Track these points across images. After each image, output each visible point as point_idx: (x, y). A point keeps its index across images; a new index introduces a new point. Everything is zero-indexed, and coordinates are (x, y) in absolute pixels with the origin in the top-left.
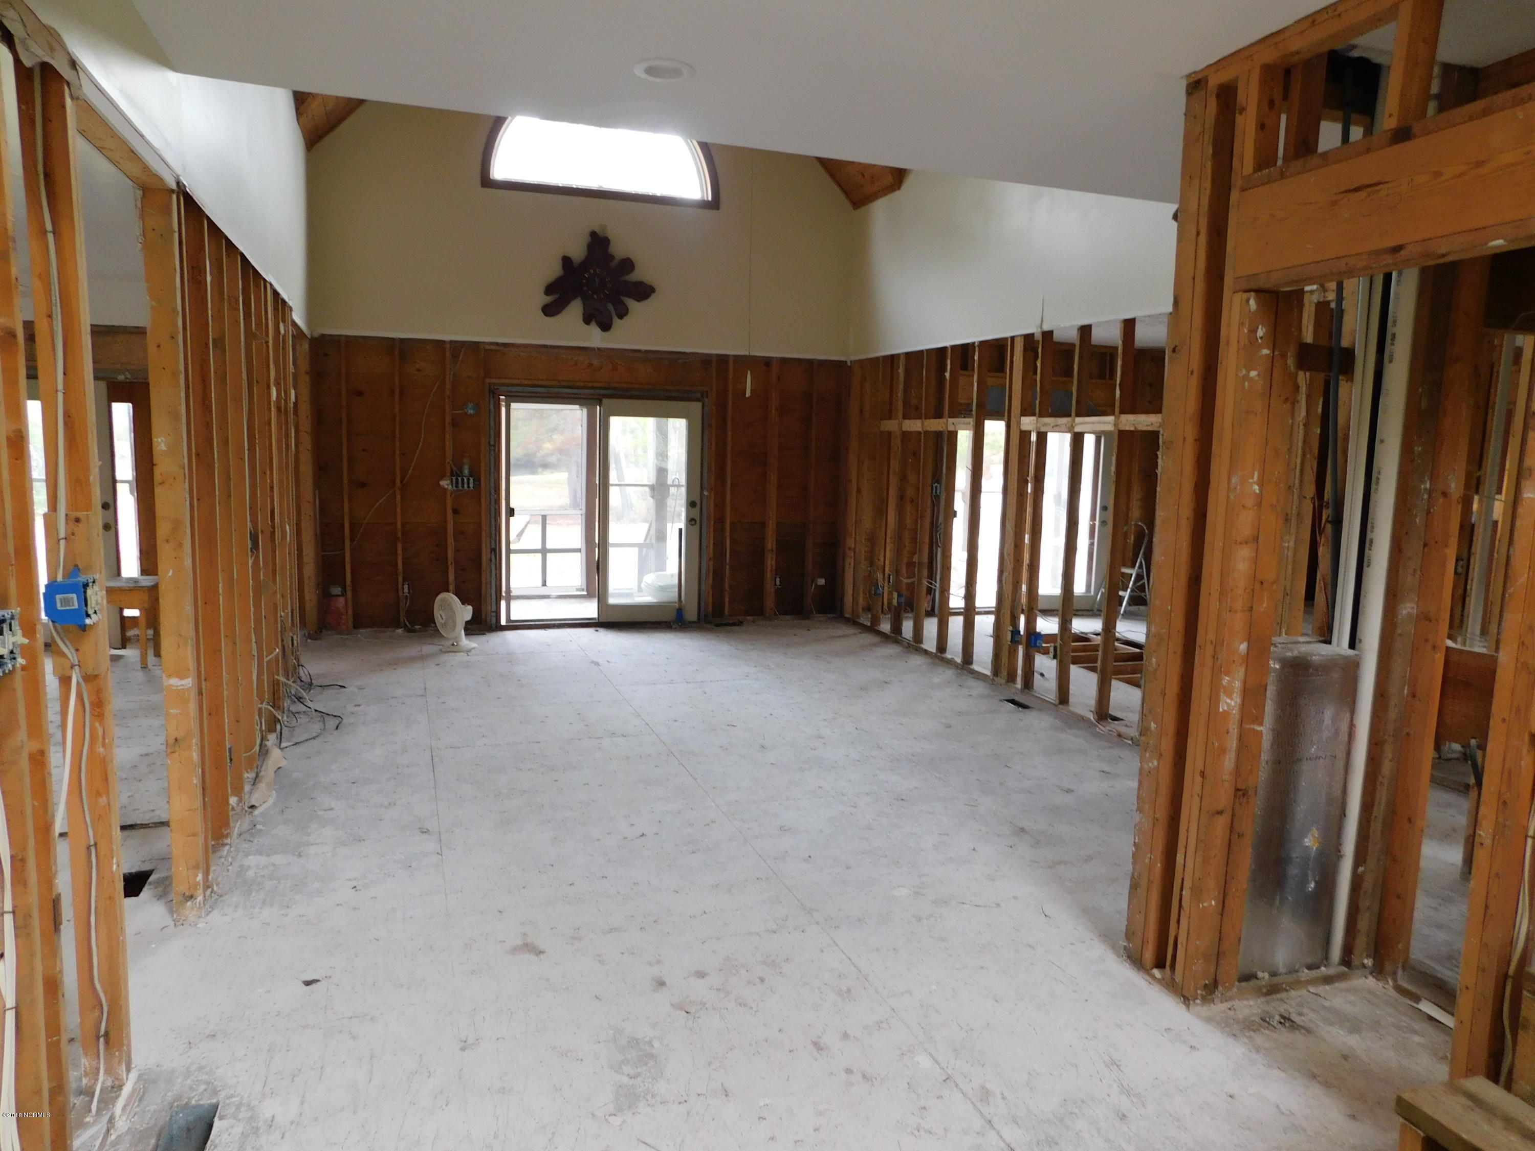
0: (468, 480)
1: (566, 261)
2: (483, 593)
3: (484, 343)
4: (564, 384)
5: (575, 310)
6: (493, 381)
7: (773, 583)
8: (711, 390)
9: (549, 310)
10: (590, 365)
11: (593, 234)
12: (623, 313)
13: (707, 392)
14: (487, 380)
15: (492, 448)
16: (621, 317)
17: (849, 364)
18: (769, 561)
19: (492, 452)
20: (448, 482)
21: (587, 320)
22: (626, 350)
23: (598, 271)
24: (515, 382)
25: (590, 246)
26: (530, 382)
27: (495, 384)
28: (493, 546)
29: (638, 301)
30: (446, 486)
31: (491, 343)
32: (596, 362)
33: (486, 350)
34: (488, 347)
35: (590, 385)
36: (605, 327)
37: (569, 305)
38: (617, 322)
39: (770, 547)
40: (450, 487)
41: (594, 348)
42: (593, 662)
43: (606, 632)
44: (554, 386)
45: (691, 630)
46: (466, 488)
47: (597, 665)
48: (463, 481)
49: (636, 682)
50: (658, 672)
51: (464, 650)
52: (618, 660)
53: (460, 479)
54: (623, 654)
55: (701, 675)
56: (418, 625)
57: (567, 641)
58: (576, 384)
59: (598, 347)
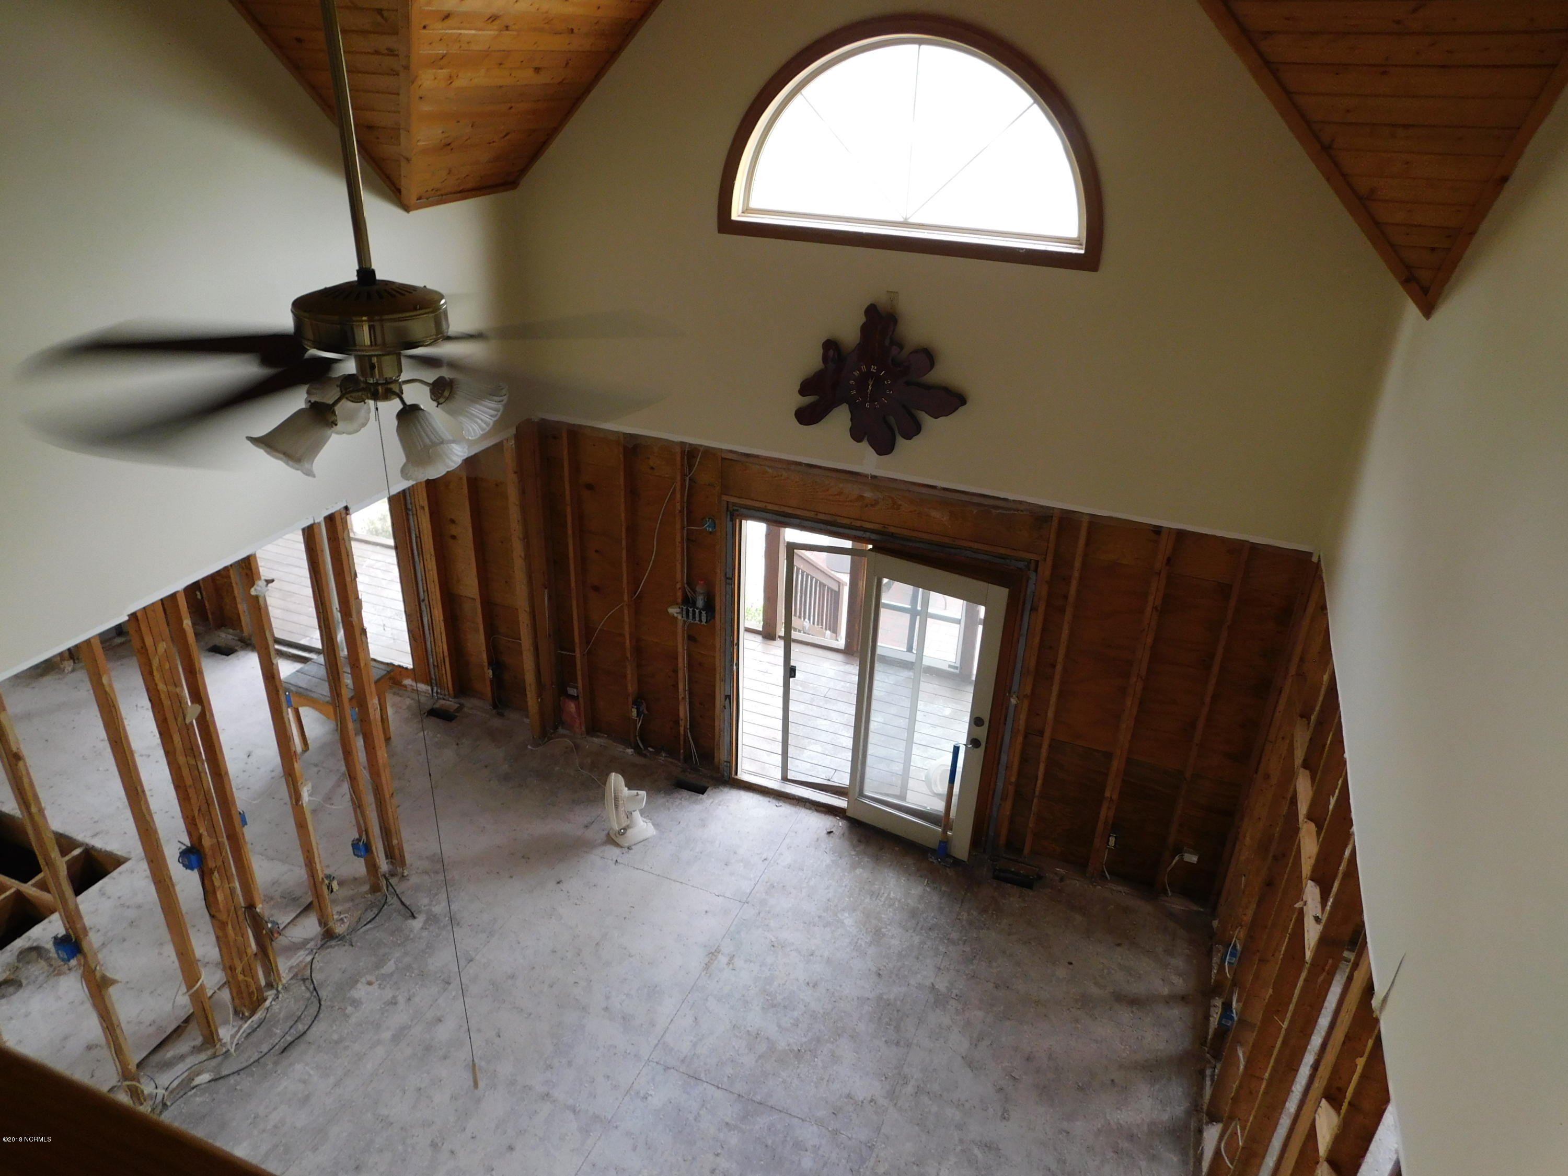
0: (700, 613)
1: (831, 346)
3: (723, 449)
4: (821, 517)
5: (840, 419)
6: (733, 500)
8: (1045, 560)
9: (807, 416)
10: (861, 498)
11: (872, 311)
12: (913, 430)
13: (1038, 562)
14: (725, 498)
15: (729, 581)
16: (908, 437)
20: (678, 610)
21: (856, 435)
23: (873, 369)
24: (757, 504)
25: (865, 329)
26: (776, 508)
27: (734, 504)
28: (728, 693)
29: (936, 418)
30: (675, 615)
31: (731, 451)
32: (868, 495)
33: (723, 459)
34: (727, 456)
35: (858, 523)
36: (884, 447)
37: (830, 414)
38: (901, 442)
40: (679, 617)
41: (866, 476)
42: (713, 954)
43: (838, 840)
44: (807, 519)
45: (950, 874)
46: (697, 622)
47: (707, 967)
48: (694, 612)
49: (683, 1061)
50: (748, 1031)
51: (627, 845)
52: (746, 961)
53: (691, 610)
54: (773, 939)
55: (784, 1074)
56: (653, 748)
57: (761, 858)
58: (839, 520)
59: (873, 474)
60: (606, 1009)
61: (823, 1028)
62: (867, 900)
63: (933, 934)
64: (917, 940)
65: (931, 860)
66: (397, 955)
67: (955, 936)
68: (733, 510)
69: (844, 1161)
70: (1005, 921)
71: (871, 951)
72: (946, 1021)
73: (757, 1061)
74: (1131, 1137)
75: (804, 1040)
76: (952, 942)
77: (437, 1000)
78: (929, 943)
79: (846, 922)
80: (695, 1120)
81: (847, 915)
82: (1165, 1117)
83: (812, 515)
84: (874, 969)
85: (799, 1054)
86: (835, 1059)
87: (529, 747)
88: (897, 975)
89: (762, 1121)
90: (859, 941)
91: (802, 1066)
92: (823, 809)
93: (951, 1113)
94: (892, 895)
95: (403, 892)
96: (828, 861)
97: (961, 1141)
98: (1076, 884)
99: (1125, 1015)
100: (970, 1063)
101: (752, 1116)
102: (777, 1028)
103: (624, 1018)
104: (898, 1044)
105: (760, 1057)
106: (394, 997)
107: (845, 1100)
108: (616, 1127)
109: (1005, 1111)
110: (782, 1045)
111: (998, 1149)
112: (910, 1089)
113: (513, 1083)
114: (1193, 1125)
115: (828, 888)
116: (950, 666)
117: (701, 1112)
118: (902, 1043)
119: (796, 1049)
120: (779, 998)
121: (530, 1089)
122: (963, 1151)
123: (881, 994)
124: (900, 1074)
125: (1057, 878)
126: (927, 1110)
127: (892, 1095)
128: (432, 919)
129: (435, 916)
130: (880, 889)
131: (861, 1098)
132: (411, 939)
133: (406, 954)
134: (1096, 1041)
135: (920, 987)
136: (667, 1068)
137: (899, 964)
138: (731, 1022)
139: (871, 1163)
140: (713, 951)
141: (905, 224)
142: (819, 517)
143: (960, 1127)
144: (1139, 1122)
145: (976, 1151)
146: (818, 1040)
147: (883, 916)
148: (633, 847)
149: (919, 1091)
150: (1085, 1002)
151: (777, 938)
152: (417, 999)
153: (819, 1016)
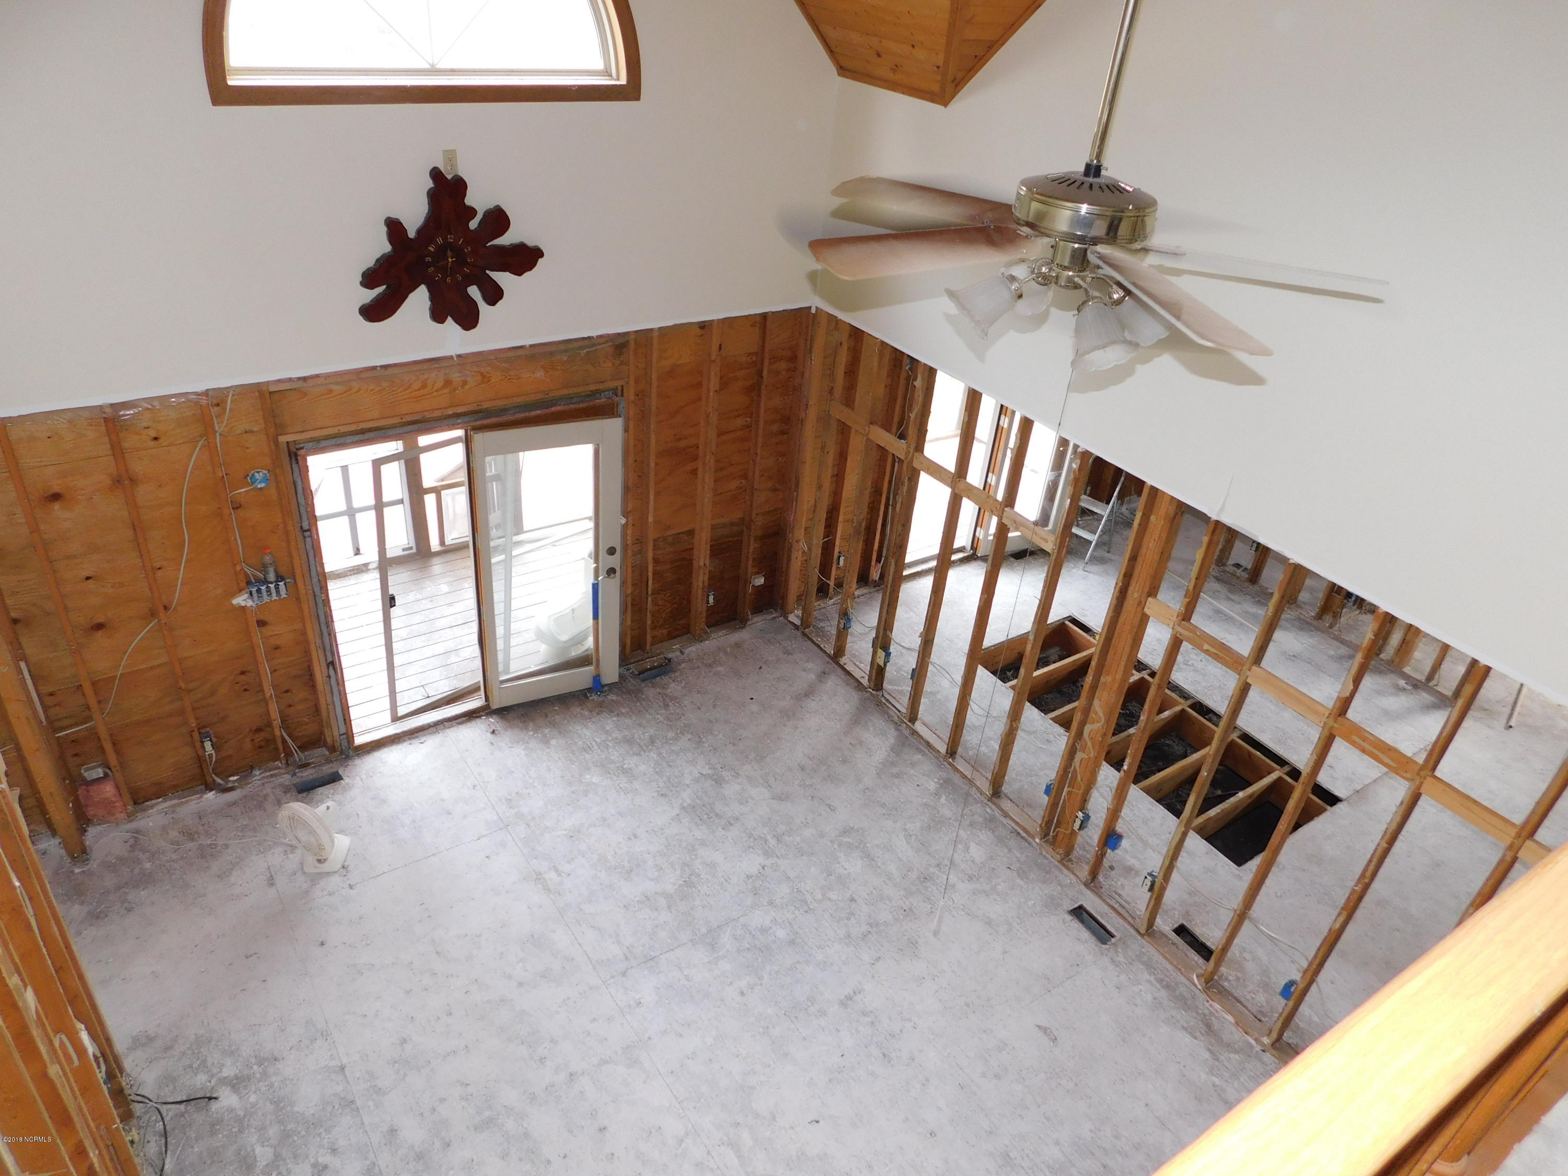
0: (277, 587)
1: (395, 229)
2: (324, 715)
3: (268, 382)
4: (407, 418)
5: (417, 303)
6: (290, 438)
7: (705, 601)
8: (628, 384)
9: (375, 312)
10: (448, 383)
11: (438, 176)
12: (494, 297)
13: (622, 388)
14: (283, 439)
15: (307, 534)
16: (491, 303)
17: (813, 311)
18: (701, 578)
19: (308, 540)
20: (246, 596)
21: (438, 315)
22: (500, 350)
23: (450, 237)
24: (322, 433)
25: (433, 196)
27: (294, 443)
28: (330, 659)
29: (517, 274)
30: (243, 604)
31: (279, 381)
32: (456, 377)
33: (271, 393)
34: (272, 389)
35: (450, 412)
36: (469, 319)
38: (485, 312)
39: (702, 564)
40: (250, 603)
41: (451, 357)
42: (539, 877)
43: (506, 733)
44: (393, 427)
45: (614, 698)
46: (274, 597)
47: (547, 890)
48: (268, 589)
49: (627, 958)
50: (638, 901)
51: (339, 866)
52: (568, 862)
53: (263, 588)
54: (565, 833)
55: (697, 903)
56: (233, 775)
57: (469, 788)
58: (428, 415)
59: (458, 353)
60: (520, 984)
61: (677, 856)
62: (587, 756)
63: (658, 743)
64: (653, 755)
65: (591, 698)
66: (253, 1139)
67: (671, 734)
68: (297, 449)
69: (797, 912)
70: (686, 702)
71: (636, 785)
72: (737, 787)
73: (671, 912)
74: (893, 764)
75: (678, 872)
76: (676, 739)
77: (363, 1123)
78: (663, 751)
79: (594, 780)
80: (688, 980)
81: (588, 776)
82: (892, 741)
83: (396, 421)
84: (655, 794)
85: (688, 884)
86: (712, 866)
87: (77, 871)
88: (673, 787)
89: (726, 940)
90: (621, 786)
91: (699, 888)
92: (464, 719)
93: (808, 833)
94: (598, 740)
95: (158, 1096)
96: (523, 753)
97: (832, 842)
98: (693, 650)
99: (812, 704)
100: (781, 798)
101: (716, 944)
102: (653, 883)
103: (544, 976)
104: (731, 824)
105: (669, 907)
106: (315, 1165)
107: (751, 881)
108: (649, 1038)
109: (829, 806)
110: (670, 889)
111: (852, 828)
112: (772, 842)
113: (533, 1098)
114: (907, 732)
115: (549, 770)
116: (404, 550)
117: (686, 973)
118: (732, 821)
119: (682, 882)
120: (626, 863)
121: (553, 1086)
122: (840, 845)
123: (681, 805)
124: (755, 839)
125: (678, 653)
126: (795, 843)
127: (767, 854)
128: (237, 1084)
129: (236, 1077)
130: (584, 742)
131: (757, 872)
132: (245, 1116)
133: (262, 1129)
134: (818, 731)
135: (696, 781)
136: (624, 974)
137: (665, 779)
138: (619, 907)
139: (809, 898)
140: (535, 877)
141: (433, 71)
142: (404, 420)
143: (822, 835)
144: (886, 753)
145: (845, 840)
146: (685, 864)
147: (613, 758)
148: (346, 864)
149: (778, 839)
150: (787, 715)
151: (566, 830)
152: (342, 1143)
153: (665, 851)
